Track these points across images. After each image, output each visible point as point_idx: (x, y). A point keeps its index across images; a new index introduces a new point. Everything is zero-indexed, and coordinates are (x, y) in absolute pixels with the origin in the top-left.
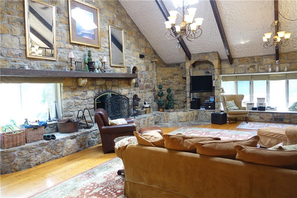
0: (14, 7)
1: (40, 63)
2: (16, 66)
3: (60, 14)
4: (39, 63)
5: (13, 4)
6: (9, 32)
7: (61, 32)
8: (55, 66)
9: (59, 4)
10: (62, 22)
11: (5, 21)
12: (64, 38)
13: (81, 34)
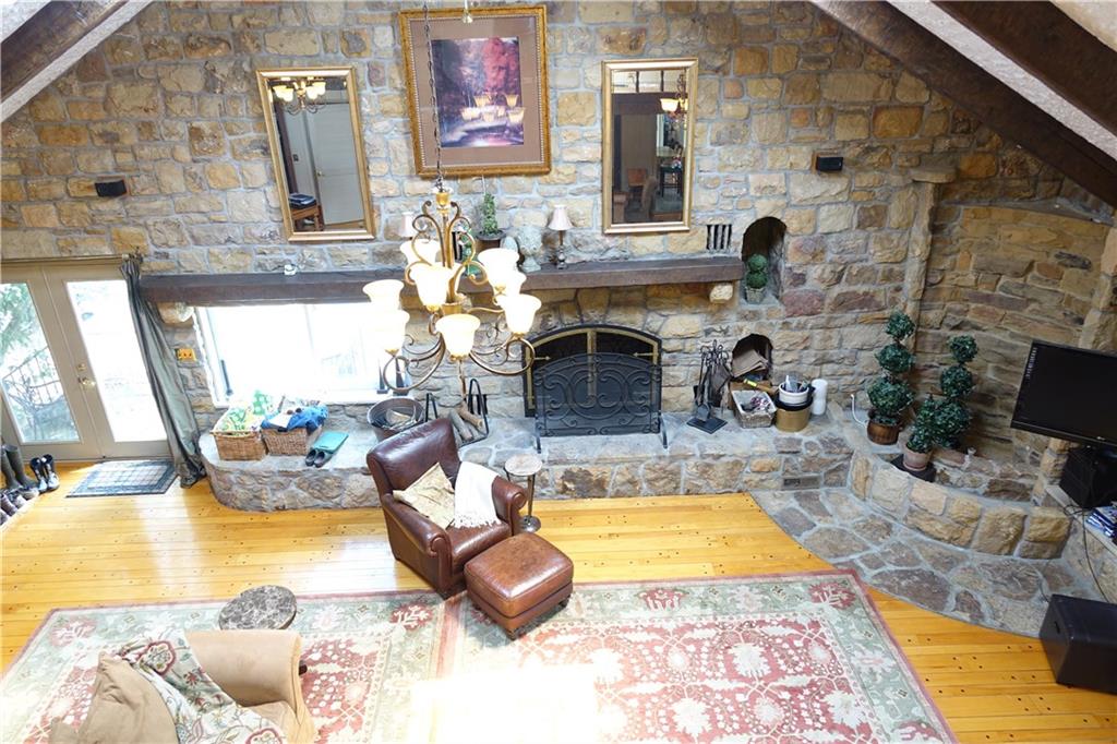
0: (242, 111)
1: (329, 249)
2: (267, 265)
3: (378, 85)
4: (326, 251)
5: (238, 101)
6: (238, 180)
7: (387, 145)
8: (374, 254)
9: (371, 51)
10: (386, 112)
11: (224, 153)
12: (398, 164)
13: (463, 138)
